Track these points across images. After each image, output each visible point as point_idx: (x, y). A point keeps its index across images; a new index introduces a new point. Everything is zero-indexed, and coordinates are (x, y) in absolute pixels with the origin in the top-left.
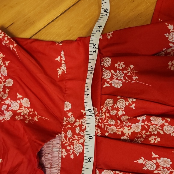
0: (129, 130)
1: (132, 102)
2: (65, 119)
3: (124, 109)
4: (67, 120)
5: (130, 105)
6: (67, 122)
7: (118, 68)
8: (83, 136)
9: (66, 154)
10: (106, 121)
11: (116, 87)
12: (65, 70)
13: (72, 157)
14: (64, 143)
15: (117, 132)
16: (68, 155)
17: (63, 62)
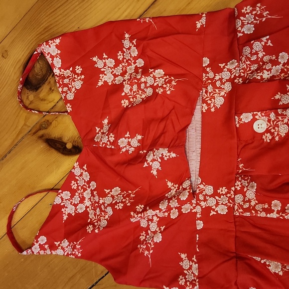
0: (268, 74)
1: (267, 39)
2: (204, 75)
3: (262, 50)
4: (206, 76)
5: (266, 43)
6: (206, 77)
7: (245, 12)
8: (224, 89)
9: (206, 108)
10: (248, 69)
11: (249, 33)
12: (204, 23)
13: (213, 110)
14: (204, 98)
15: (256, 77)
16: (209, 109)
17: (204, 15)
